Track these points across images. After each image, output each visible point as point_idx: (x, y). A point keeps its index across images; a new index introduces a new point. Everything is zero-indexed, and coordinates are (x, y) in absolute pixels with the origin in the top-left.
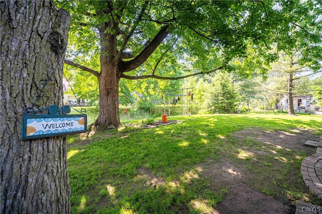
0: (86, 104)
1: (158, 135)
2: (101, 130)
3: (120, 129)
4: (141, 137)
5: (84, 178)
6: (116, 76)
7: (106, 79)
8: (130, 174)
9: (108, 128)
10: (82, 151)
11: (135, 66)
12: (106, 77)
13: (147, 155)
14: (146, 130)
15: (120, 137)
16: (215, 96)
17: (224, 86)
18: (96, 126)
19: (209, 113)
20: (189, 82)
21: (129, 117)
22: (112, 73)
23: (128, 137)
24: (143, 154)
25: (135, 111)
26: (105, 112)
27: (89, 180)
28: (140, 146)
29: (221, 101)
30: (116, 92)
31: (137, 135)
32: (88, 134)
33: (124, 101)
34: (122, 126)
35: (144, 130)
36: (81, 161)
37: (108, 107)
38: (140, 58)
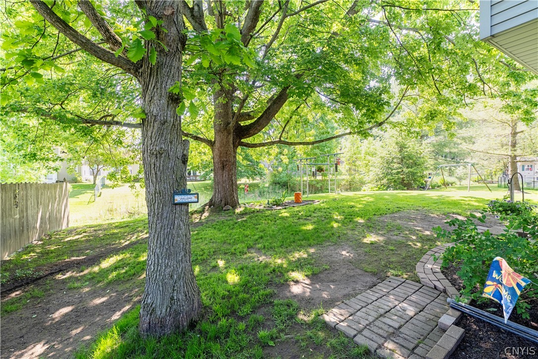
0: (198, 178)
1: (283, 218)
2: (216, 212)
3: (238, 211)
4: (261, 219)
5: (197, 254)
6: (232, 146)
7: (220, 149)
8: (240, 252)
9: (224, 209)
10: (195, 233)
11: (256, 132)
12: (221, 147)
13: (261, 238)
14: (269, 212)
15: (237, 219)
16: (387, 163)
17: (402, 147)
18: (210, 206)
19: (377, 189)
20: (349, 141)
21: (257, 195)
22: (228, 142)
23: (246, 220)
24: (258, 236)
25: (266, 187)
26: (220, 190)
27: (202, 255)
28: (257, 229)
29: (396, 171)
30: (233, 165)
31: (256, 218)
32: (201, 216)
33: (250, 173)
34: (240, 207)
35: (266, 212)
36: (195, 242)
37: (223, 183)
38: (261, 121)
